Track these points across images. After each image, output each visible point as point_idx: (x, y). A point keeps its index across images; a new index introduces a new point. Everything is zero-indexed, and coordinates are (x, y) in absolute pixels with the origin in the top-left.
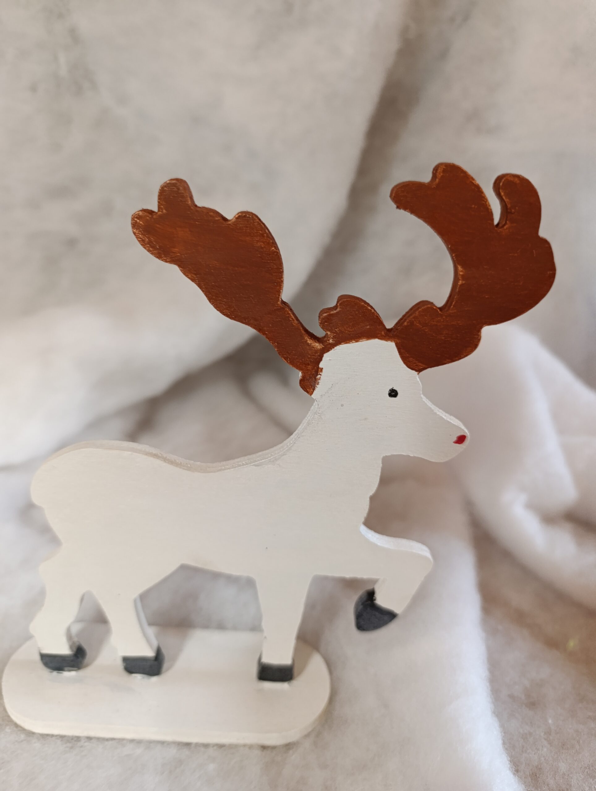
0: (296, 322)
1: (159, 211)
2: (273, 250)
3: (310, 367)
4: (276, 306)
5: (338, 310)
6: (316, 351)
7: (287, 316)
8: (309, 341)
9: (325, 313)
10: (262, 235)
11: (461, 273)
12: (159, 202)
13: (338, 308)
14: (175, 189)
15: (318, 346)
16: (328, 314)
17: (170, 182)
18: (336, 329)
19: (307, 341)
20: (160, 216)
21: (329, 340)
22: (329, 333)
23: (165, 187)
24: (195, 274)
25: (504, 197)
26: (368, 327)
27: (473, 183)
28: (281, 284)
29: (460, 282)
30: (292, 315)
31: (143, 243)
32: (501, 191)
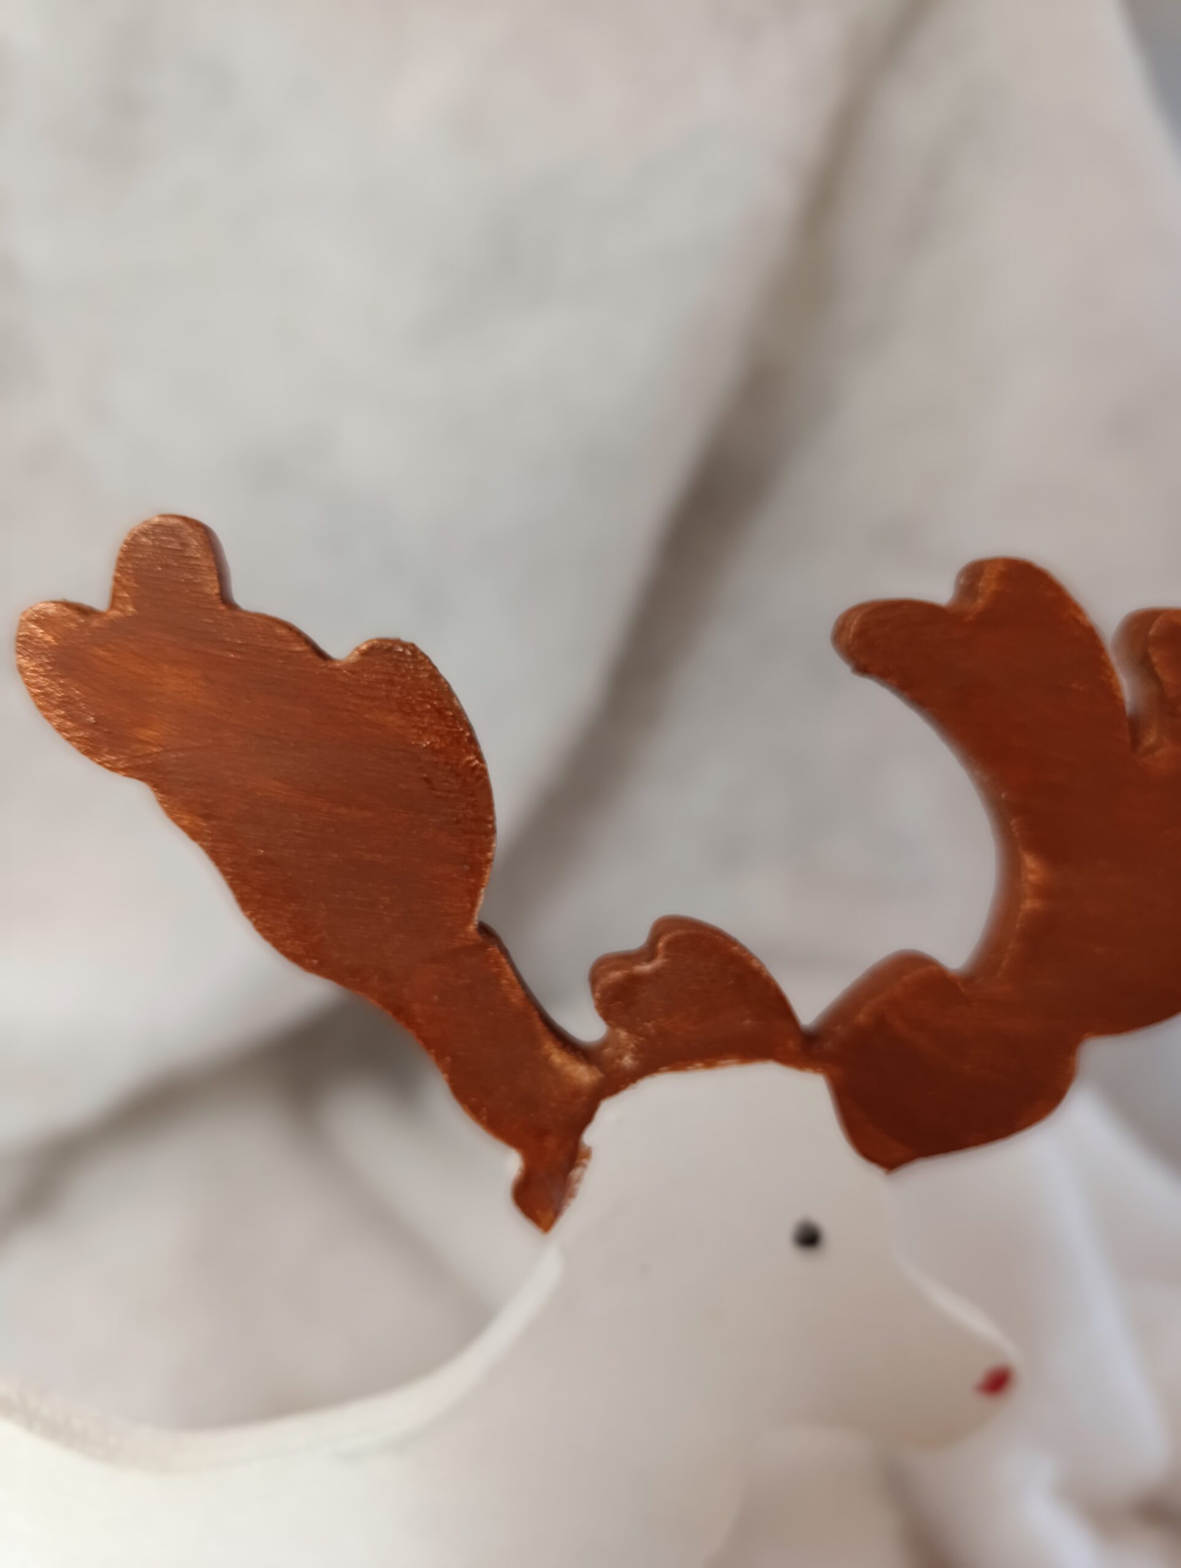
0: (519, 992)
1: (113, 606)
2: (471, 761)
3: (551, 1142)
4: (462, 935)
5: (658, 962)
6: (576, 1092)
7: (495, 970)
8: (558, 1057)
9: (616, 968)
10: (439, 712)
11: (1032, 877)
12: (116, 580)
13: (660, 956)
14: (175, 546)
15: (584, 1075)
16: (626, 971)
17: (163, 520)
18: (649, 1022)
19: (551, 1054)
20: (114, 624)
21: (621, 1057)
22: (623, 1034)
23: (145, 533)
24: (206, 817)
25: (1158, 670)
26: (748, 1022)
27: (1077, 621)
28: (486, 868)
29: (1030, 904)
30: (508, 969)
31: (44, 702)
32: (1151, 650)
